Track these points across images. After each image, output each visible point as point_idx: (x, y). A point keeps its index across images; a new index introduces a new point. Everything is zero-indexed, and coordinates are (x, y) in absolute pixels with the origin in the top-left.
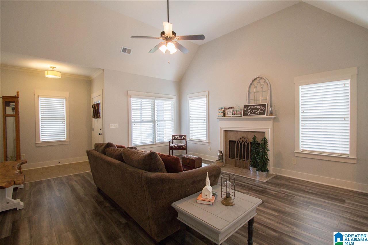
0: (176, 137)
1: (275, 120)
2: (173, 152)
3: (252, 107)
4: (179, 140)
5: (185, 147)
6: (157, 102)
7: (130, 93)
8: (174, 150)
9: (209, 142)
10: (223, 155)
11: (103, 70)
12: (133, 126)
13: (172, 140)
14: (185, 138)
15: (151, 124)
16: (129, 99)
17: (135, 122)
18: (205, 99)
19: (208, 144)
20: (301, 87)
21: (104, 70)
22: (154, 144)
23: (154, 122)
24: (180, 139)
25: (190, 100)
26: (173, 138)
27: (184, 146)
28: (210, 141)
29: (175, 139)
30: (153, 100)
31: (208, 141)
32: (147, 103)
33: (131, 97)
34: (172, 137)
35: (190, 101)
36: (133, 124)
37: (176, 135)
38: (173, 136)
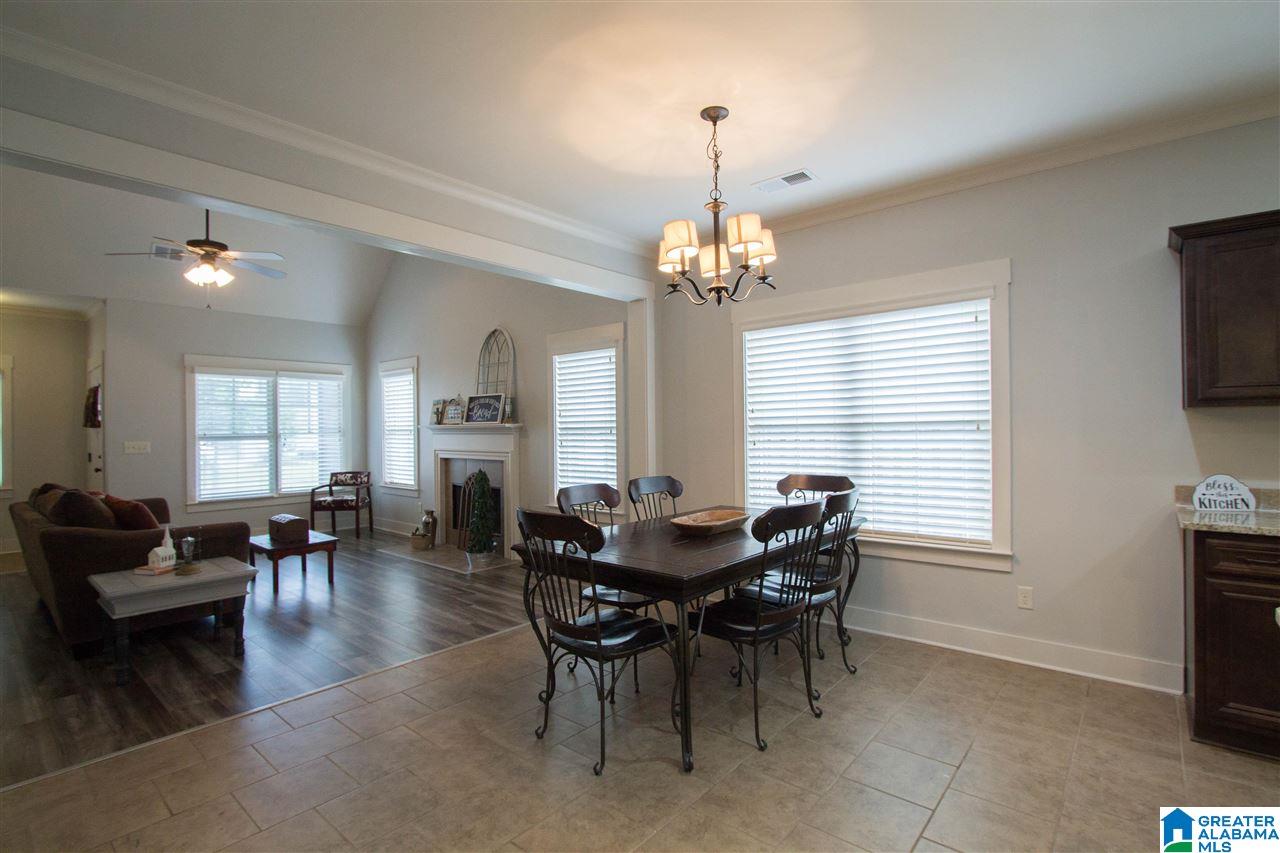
0: (342, 477)
1: (523, 432)
2: (337, 519)
3: (482, 401)
4: (349, 485)
5: (354, 503)
6: (287, 385)
7: (189, 359)
8: (337, 513)
9: (419, 491)
10: (435, 520)
11: (104, 302)
12: (202, 447)
13: (330, 486)
14: (366, 479)
15: (264, 445)
16: (188, 375)
17: (205, 438)
18: (411, 378)
19: (416, 495)
20: (557, 359)
21: (108, 301)
22: (272, 498)
23: (274, 436)
24: (352, 482)
25: (385, 376)
26: (331, 479)
27: (352, 501)
28: (422, 488)
29: (337, 484)
30: (271, 379)
31: (416, 488)
32: (251, 388)
33: (193, 371)
34: (329, 477)
35: (385, 381)
36: (202, 443)
37: (341, 474)
38: (333, 475)
